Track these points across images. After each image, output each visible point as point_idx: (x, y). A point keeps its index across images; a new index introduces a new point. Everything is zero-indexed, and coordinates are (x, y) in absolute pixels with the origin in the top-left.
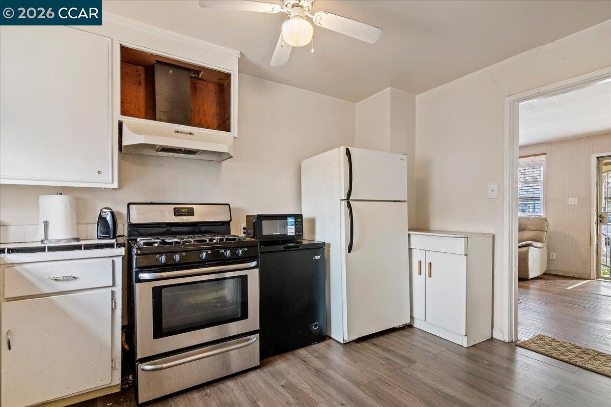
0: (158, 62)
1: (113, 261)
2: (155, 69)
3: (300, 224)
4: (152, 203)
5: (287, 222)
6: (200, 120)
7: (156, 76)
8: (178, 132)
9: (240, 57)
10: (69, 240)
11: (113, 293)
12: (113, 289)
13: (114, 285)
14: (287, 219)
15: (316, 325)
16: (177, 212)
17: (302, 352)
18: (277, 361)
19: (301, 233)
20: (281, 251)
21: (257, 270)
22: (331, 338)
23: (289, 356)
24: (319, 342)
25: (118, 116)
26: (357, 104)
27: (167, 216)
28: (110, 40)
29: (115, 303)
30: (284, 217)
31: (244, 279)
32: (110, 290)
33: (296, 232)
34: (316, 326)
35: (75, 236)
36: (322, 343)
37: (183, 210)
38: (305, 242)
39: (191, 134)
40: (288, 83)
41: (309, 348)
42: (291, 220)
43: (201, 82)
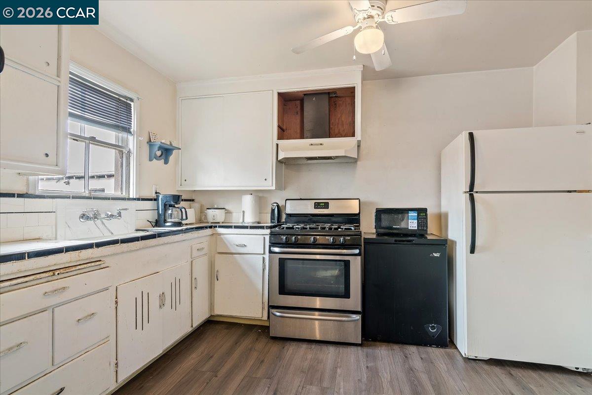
0: (305, 95)
1: (264, 237)
2: (304, 100)
3: (424, 218)
4: (301, 199)
5: (408, 216)
6: (339, 130)
7: (304, 105)
8: (312, 144)
9: (362, 69)
10: (253, 223)
11: (264, 258)
12: (264, 256)
13: (264, 253)
14: (408, 213)
15: (433, 326)
16: (317, 206)
17: (413, 349)
18: (381, 347)
19: (425, 229)
20: (392, 244)
21: (359, 258)
22: (456, 348)
23: (396, 347)
24: (437, 347)
25: (276, 141)
26: (534, 67)
27: (308, 208)
28: (271, 91)
29: (265, 265)
30: (404, 211)
31: (347, 264)
32: (262, 256)
33: (418, 226)
34: (433, 328)
35: (258, 220)
36: (441, 350)
37: (321, 204)
38: (429, 237)
39: (321, 144)
40: (417, 75)
41: (422, 349)
42: (413, 214)
43: (339, 99)
